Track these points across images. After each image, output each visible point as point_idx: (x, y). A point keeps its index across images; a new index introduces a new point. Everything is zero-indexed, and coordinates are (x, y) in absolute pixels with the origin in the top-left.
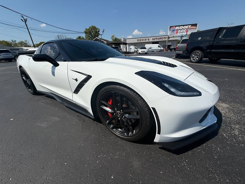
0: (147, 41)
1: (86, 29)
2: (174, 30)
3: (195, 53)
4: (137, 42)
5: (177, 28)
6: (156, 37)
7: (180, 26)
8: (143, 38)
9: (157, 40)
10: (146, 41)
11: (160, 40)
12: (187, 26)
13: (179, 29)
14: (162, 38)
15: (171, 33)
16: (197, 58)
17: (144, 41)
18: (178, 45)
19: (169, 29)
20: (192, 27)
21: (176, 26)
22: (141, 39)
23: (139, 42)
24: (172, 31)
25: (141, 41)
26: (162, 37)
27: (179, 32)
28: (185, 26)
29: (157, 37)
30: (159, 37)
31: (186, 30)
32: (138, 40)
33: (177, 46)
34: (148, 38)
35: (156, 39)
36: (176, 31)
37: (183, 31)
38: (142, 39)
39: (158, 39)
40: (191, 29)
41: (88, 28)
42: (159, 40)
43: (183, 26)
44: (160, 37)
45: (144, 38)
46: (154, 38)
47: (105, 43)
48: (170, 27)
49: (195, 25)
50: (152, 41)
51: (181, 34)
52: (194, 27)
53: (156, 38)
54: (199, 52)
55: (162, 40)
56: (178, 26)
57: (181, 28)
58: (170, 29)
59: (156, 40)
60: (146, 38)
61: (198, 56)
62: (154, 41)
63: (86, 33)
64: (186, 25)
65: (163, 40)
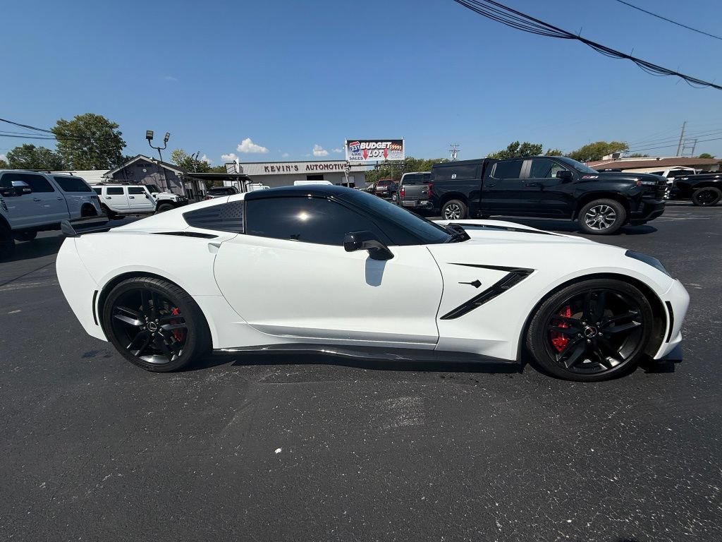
0: (293, 171)
1: (59, 123)
2: (358, 150)
3: (452, 204)
4: (265, 173)
5: (363, 145)
6: (314, 164)
7: (369, 141)
8: (281, 165)
9: (319, 171)
10: (288, 173)
11: (326, 171)
12: (383, 143)
13: (368, 148)
14: (331, 167)
15: (352, 157)
16: (457, 214)
17: (285, 172)
18: (404, 187)
19: (346, 146)
20: (393, 147)
21: (361, 142)
22: (275, 165)
23: (271, 173)
24: (354, 151)
25: (276, 172)
26: (329, 163)
27: (370, 155)
28: (380, 143)
29: (319, 164)
30: (323, 164)
31: (383, 151)
32: (266, 168)
33: (403, 190)
34: (294, 164)
35: (315, 168)
36: (362, 153)
37: (377, 152)
38: (278, 165)
39: (321, 167)
40: (392, 150)
41: (70, 119)
42: (323, 171)
43: (376, 142)
44: (326, 163)
45: (285, 165)
46: (309, 164)
47: (176, 174)
48: (349, 142)
49: (399, 142)
50: (305, 172)
51: (374, 159)
52: (398, 147)
53: (316, 166)
54: (458, 204)
55: (330, 171)
56: (365, 142)
57: (372, 145)
58: (348, 147)
59: (315, 171)
60: (290, 165)
61: (458, 210)
62: (311, 172)
63: (59, 134)
64: (382, 141)
65: (334, 170)
